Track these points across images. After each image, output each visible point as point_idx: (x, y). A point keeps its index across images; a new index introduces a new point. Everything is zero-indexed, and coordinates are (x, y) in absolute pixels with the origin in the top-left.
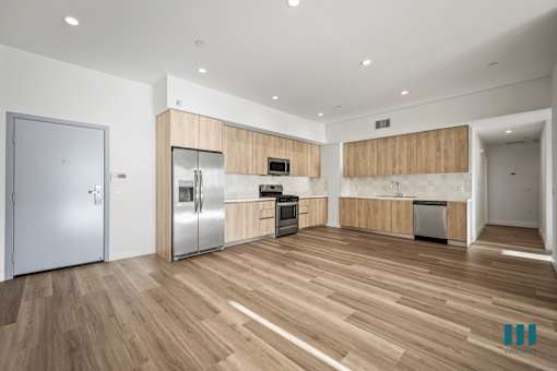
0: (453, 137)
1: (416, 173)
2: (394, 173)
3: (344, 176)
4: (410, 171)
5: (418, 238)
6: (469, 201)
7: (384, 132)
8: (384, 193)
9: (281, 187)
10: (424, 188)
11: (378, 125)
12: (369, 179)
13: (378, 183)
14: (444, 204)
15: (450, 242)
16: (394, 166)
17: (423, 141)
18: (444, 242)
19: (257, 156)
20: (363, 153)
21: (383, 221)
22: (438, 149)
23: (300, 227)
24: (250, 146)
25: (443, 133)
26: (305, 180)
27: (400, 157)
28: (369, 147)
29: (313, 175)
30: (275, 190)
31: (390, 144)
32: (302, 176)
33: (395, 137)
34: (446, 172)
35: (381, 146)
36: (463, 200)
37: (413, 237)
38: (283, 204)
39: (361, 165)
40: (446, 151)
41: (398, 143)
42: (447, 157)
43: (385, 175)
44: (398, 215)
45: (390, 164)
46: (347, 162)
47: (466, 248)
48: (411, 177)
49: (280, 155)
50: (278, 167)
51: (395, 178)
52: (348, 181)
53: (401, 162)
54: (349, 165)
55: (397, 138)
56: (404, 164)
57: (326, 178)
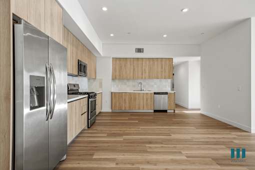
0: (167, 62)
1: (153, 78)
2: (142, 78)
3: (113, 79)
4: (150, 78)
5: (155, 111)
7: (139, 55)
9: (78, 85)
10: (153, 86)
12: (125, 81)
13: (131, 83)
14: (166, 93)
15: (168, 111)
16: (142, 74)
17: (156, 63)
18: (166, 111)
20: (125, 66)
21: (139, 105)
22: (162, 68)
25: (164, 60)
27: (145, 70)
28: (128, 63)
30: (76, 88)
31: (140, 62)
34: (165, 78)
35: (135, 62)
37: (153, 111)
39: (124, 73)
40: (165, 69)
41: (144, 62)
42: (165, 72)
44: (147, 100)
45: (140, 73)
46: (114, 70)
51: (139, 81)
53: (145, 72)
54: (115, 71)
55: (144, 60)
56: (147, 73)
57: (101, 80)
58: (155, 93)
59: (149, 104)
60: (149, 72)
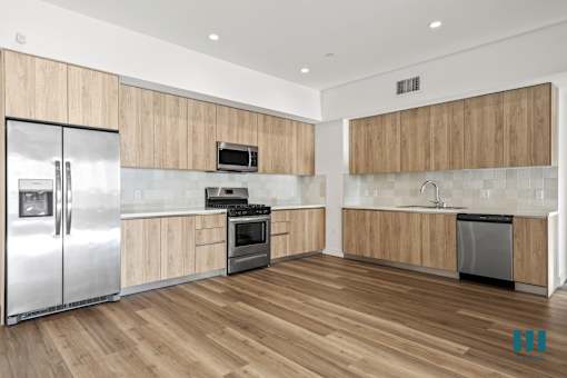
0: (524, 104)
2: (427, 169)
3: (351, 173)
4: (452, 165)
5: (465, 277)
6: (551, 215)
8: (413, 201)
9: (245, 190)
10: (476, 192)
11: (401, 89)
12: (391, 179)
13: (405, 184)
14: (508, 220)
15: (518, 287)
16: (428, 155)
17: (475, 113)
18: (510, 284)
19: (195, 140)
20: (380, 136)
21: (409, 247)
22: (500, 127)
23: (272, 257)
24: (182, 122)
26: (291, 180)
27: (436, 141)
28: (388, 126)
29: (302, 172)
30: (235, 195)
31: (420, 121)
32: (284, 173)
33: (429, 106)
34: (512, 165)
35: (407, 123)
36: (542, 214)
37: (457, 276)
38: (239, 219)
39: (376, 156)
40: (511, 130)
41: (433, 118)
42: (514, 140)
43: (415, 172)
44: (433, 238)
45: (421, 152)
46: (355, 150)
47: (546, 297)
48: (456, 175)
49: (240, 139)
50: (235, 158)
51: (430, 177)
52: (358, 182)
53: (438, 149)
54: (357, 154)
55: (433, 110)
56: (444, 152)
57: (324, 177)
58: (461, 217)
59: (441, 250)
60: (452, 149)
